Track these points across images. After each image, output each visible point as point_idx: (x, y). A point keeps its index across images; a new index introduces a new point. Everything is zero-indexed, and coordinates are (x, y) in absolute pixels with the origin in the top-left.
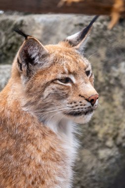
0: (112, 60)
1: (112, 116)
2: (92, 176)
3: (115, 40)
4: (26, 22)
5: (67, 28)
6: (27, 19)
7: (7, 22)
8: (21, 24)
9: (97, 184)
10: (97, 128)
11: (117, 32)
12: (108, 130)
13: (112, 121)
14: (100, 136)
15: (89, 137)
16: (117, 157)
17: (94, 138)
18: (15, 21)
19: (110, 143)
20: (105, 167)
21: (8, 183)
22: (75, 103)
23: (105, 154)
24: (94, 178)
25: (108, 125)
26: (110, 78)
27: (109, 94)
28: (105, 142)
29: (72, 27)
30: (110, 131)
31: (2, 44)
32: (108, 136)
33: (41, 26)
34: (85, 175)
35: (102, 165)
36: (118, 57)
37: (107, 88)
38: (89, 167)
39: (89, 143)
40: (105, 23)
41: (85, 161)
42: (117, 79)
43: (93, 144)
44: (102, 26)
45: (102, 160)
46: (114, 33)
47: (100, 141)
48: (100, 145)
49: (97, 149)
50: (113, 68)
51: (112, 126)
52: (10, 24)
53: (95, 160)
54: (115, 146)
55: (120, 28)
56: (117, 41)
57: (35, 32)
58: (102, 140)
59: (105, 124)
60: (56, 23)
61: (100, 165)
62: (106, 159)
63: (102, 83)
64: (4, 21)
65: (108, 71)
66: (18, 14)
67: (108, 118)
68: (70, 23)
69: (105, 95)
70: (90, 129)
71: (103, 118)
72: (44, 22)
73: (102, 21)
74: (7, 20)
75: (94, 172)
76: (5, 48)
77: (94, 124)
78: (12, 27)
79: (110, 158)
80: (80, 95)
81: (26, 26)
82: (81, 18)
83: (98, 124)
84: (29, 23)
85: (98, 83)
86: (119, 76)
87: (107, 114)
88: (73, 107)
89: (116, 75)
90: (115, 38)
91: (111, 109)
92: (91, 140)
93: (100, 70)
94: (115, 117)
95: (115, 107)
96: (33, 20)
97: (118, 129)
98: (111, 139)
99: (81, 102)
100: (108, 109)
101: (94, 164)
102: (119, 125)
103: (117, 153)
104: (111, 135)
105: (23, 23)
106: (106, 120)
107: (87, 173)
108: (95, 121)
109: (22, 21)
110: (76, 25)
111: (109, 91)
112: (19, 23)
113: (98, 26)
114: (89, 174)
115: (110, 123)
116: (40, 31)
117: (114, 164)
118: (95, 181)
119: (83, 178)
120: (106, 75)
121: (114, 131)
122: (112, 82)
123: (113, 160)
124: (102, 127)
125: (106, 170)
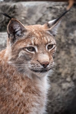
0: (70, 29)
1: (70, 63)
2: (58, 99)
3: (71, 17)
4: (17, 6)
5: (42, 10)
6: (17, 4)
7: (6, 6)
8: (14, 7)
9: (61, 104)
10: (61, 70)
11: (73, 12)
12: (68, 71)
13: (70, 66)
14: (63, 75)
15: (56, 76)
16: (73, 88)
17: (59, 76)
18: (10, 6)
19: (68, 79)
20: (66, 94)
21: (4, 104)
22: (34, 64)
23: (66, 86)
24: (59, 101)
25: (68, 68)
26: (69, 40)
27: (68, 50)
28: (65, 79)
29: (45, 9)
30: (69, 72)
31: (3, 20)
32: (68, 75)
33: (27, 9)
34: (53, 99)
35: (64, 92)
36: (73, 27)
37: (67, 46)
38: (56, 94)
39: (56, 80)
40: (65, 7)
41: (53, 90)
42: (73, 40)
43: (58, 80)
44: (63, 9)
45: (64, 90)
46: (71, 12)
47: (63, 78)
48: (63, 80)
49: (61, 83)
50: (71, 34)
51: (70, 69)
52: (8, 7)
53: (60, 89)
54: (72, 81)
55: (74, 9)
56: (73, 18)
57: (22, 12)
58: (64, 77)
59: (66, 68)
60: (35, 7)
61: (63, 92)
62: (66, 89)
63: (63, 43)
64: (4, 6)
65: (68, 36)
66: (12, 2)
67: (67, 64)
68: (44, 7)
69: (65, 50)
70: (56, 71)
71: (64, 64)
72: (28, 6)
73: (63, 6)
74: (6, 5)
75: (59, 97)
76: (4, 22)
77: (59, 68)
78: (9, 9)
79: (69, 88)
80: (37, 60)
81: (17, 9)
82: (50, 4)
83: (62, 68)
84: (19, 7)
85: (61, 43)
86: (74, 38)
87: (67, 62)
88: (32, 66)
89: (72, 38)
90: (71, 16)
91: (69, 58)
92: (57, 78)
93: (62, 35)
94: (72, 63)
95: (72, 57)
96: (22, 5)
97: (74, 70)
98: (69, 76)
99: (37, 65)
100: (67, 59)
101: (59, 92)
102: (74, 68)
103: (73, 85)
104: (69, 74)
105: (16, 7)
106: (66, 66)
107: (55, 98)
108: (60, 66)
109: (15, 6)
110: (47, 8)
111: (68, 48)
112: (13, 7)
113: (61, 8)
114: (56, 98)
115: (69, 67)
116: (26, 12)
117: (71, 92)
118: (60, 103)
119: (52, 100)
120: (66, 38)
121: (71, 72)
122: (70, 42)
123: (71, 90)
124: (64, 69)
125: (67, 96)
